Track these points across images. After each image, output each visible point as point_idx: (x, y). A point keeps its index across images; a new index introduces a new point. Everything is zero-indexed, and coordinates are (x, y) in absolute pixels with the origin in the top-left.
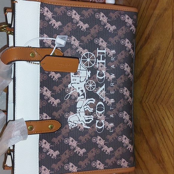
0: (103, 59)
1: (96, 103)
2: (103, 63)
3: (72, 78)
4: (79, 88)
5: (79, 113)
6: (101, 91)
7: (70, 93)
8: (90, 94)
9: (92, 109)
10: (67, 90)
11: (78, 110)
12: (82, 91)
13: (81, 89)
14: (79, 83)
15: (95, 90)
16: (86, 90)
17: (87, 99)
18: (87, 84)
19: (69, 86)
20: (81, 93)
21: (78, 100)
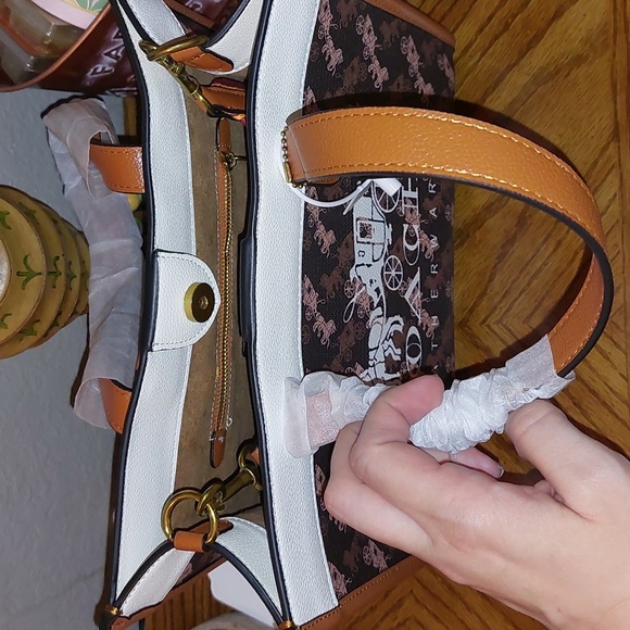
0: (413, 190)
1: (406, 330)
2: (413, 200)
3: (357, 247)
4: (371, 282)
5: (374, 365)
6: (412, 293)
7: (354, 300)
8: (395, 304)
9: (399, 350)
10: (349, 289)
11: (371, 354)
12: (377, 290)
13: (375, 286)
14: (369, 266)
15: (402, 289)
16: (385, 287)
17: (387, 317)
18: (387, 269)
19: (353, 274)
20: (376, 300)
21: (370, 321)
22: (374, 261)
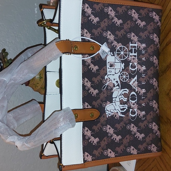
0: (135, 53)
1: (130, 93)
2: (135, 56)
3: (108, 70)
4: (114, 79)
5: (115, 102)
6: (133, 82)
7: (106, 84)
8: (124, 85)
9: (126, 99)
10: (104, 81)
11: (114, 99)
12: (117, 82)
13: (116, 80)
14: (114, 75)
15: (129, 81)
16: (121, 81)
17: (121, 89)
18: (122, 75)
19: (106, 77)
20: (116, 84)
21: (113, 90)
22: (115, 73)
